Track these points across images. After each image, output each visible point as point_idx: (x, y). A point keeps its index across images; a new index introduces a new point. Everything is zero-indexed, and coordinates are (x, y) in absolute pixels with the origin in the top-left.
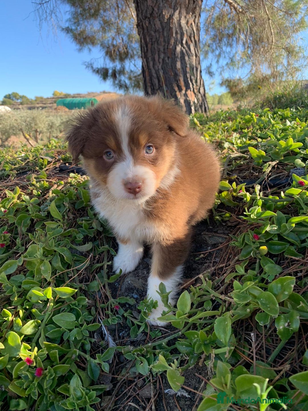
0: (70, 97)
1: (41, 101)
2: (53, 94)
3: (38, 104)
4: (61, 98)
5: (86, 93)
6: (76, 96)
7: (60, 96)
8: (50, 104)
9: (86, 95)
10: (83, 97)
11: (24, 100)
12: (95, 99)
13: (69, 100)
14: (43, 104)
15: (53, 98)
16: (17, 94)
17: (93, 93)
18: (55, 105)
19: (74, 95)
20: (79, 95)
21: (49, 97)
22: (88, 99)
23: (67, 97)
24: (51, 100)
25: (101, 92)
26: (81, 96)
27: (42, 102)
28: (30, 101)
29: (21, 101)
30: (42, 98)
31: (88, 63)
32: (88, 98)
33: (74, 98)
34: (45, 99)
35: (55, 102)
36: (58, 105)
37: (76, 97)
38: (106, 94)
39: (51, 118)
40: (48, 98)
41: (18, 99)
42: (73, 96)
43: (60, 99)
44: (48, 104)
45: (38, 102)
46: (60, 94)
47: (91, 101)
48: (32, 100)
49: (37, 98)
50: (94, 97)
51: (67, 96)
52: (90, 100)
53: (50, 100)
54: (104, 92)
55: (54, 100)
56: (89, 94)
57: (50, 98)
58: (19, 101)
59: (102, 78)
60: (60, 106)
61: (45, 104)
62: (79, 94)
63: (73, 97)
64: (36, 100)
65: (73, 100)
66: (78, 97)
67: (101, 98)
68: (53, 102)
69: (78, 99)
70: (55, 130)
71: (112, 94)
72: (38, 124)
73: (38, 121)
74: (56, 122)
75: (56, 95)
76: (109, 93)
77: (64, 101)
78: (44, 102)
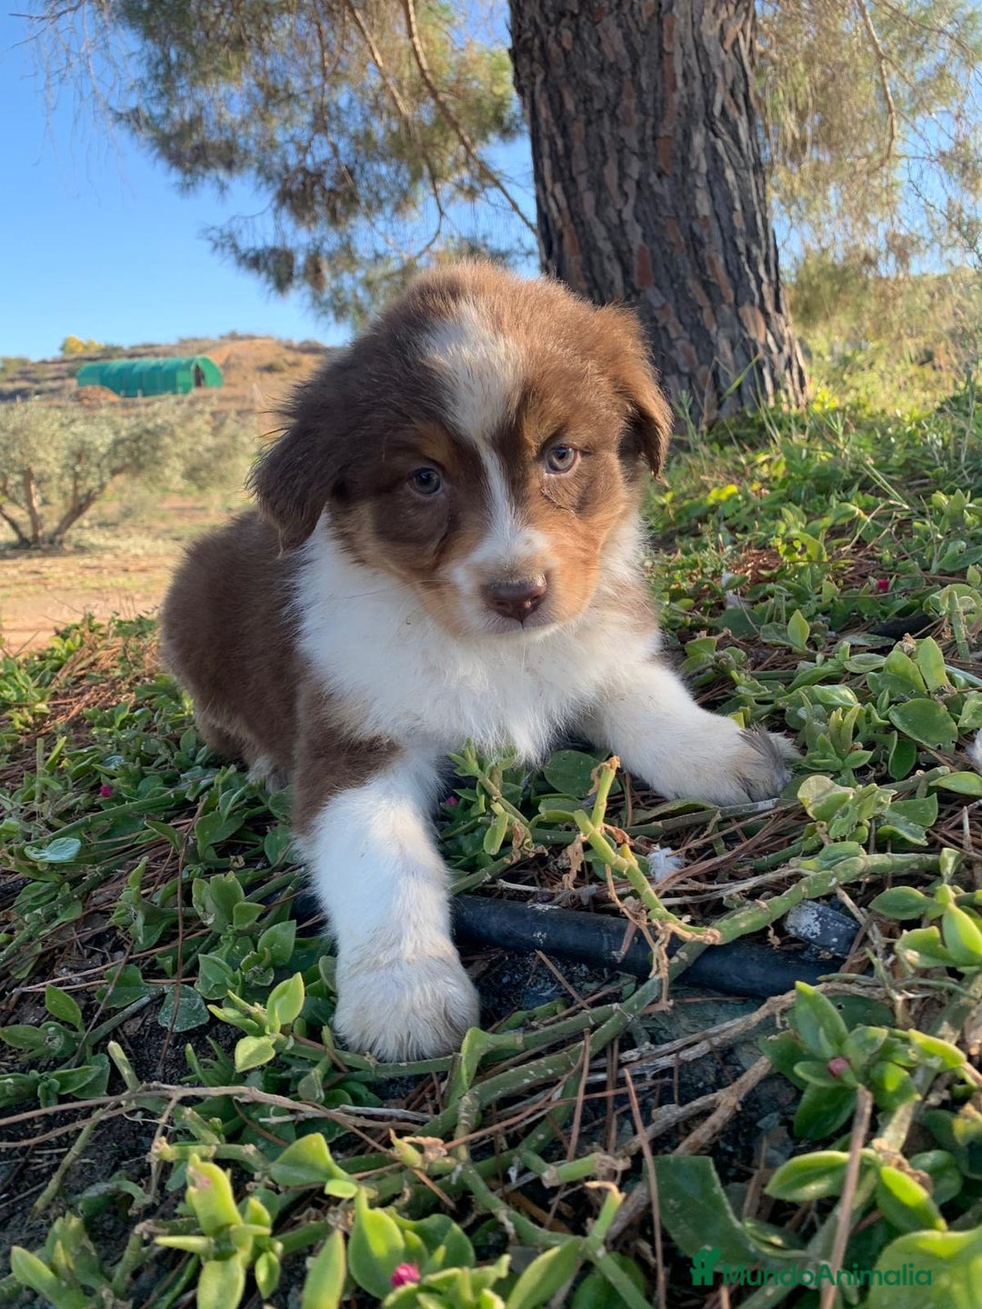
0: (120, 356)
1: (21, 373)
2: (63, 349)
3: (12, 380)
4: (90, 359)
5: (173, 341)
6: (142, 351)
7: (86, 355)
8: (55, 379)
9: (174, 347)
10: (165, 355)
12: (206, 361)
13: (118, 363)
14: (28, 380)
15: (64, 361)
17: (195, 340)
18: (73, 382)
19: (132, 348)
20: (150, 349)
21: (49, 359)
22: (184, 362)
23: (109, 357)
24: (57, 366)
25: (222, 337)
26: (157, 350)
27: (25, 375)
30: (23, 362)
31: (221, 231)
32: (182, 359)
33: (136, 360)
34: (33, 364)
35: (72, 374)
36: (80, 384)
37: (140, 356)
38: (240, 344)
39: (79, 428)
40: (44, 362)
42: (132, 352)
43: (88, 364)
44: (45, 380)
45: (10, 375)
46: (86, 348)
47: (193, 367)
49: (7, 362)
50: (200, 352)
51: (109, 352)
52: (189, 363)
53: (52, 367)
54: (234, 337)
55: (65, 366)
56: (183, 344)
57: (54, 362)
59: (271, 285)
60: (89, 388)
61: (36, 381)
62: (151, 346)
63: (132, 356)
64: (3, 370)
65: (134, 366)
66: (146, 355)
67: (225, 356)
68: (65, 374)
69: (151, 361)
70: (94, 469)
71: (258, 342)
72: (35, 450)
73: (33, 442)
74: (98, 442)
75: (72, 351)
76: (251, 338)
77: (102, 369)
78: (33, 376)
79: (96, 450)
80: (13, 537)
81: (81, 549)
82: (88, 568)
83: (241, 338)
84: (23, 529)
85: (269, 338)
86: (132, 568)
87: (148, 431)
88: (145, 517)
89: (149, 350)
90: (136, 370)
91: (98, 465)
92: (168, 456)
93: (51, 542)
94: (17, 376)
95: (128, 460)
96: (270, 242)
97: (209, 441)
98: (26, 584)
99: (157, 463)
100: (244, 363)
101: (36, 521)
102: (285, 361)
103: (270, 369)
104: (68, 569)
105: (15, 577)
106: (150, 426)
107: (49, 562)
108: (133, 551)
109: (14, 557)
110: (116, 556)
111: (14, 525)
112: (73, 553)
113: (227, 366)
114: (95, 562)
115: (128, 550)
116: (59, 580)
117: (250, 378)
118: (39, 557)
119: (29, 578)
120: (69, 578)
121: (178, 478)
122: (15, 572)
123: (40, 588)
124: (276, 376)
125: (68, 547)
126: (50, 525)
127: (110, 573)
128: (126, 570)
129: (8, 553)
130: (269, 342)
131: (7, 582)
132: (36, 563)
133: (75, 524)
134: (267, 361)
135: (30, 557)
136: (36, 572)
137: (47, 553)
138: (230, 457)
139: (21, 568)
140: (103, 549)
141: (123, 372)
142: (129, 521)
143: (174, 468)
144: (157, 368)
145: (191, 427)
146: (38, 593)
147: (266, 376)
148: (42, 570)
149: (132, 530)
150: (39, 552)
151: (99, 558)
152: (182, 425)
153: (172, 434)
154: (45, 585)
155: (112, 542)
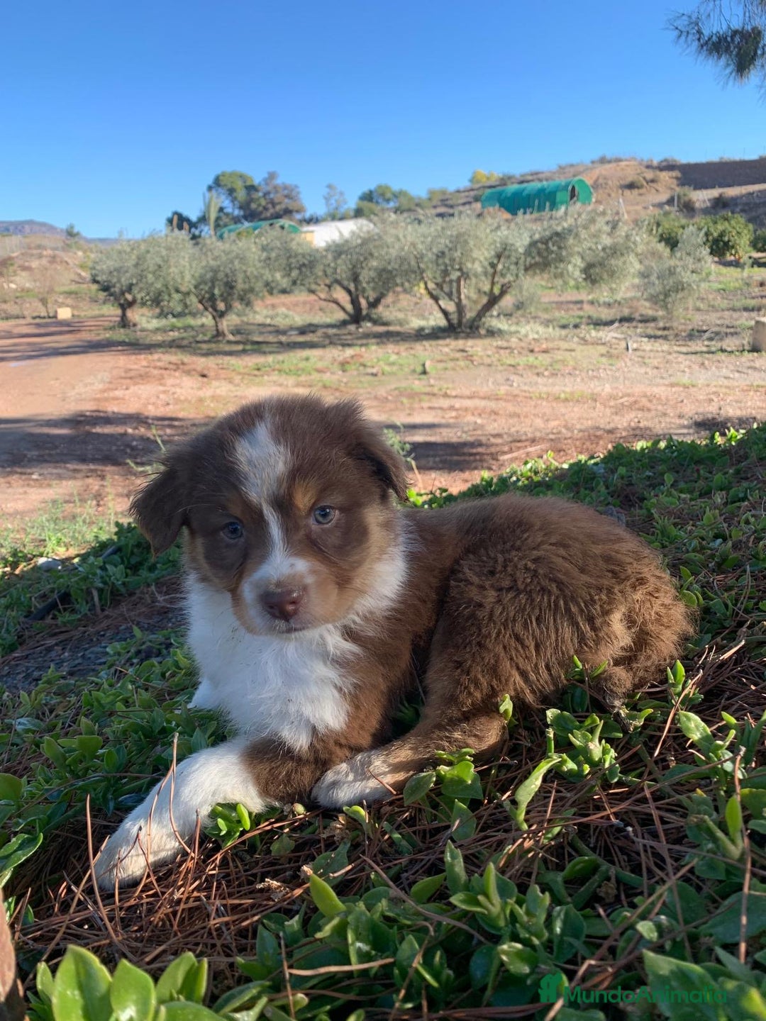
0: (513, 183)
1: (442, 200)
2: (471, 181)
4: (491, 187)
5: (554, 168)
6: (530, 178)
7: (488, 183)
8: (464, 204)
9: (554, 173)
10: (548, 179)
11: (404, 201)
12: (580, 182)
13: (512, 188)
14: (446, 206)
15: (472, 190)
16: (387, 187)
17: (572, 166)
18: (478, 205)
19: (522, 176)
20: (536, 175)
21: (462, 189)
22: (563, 184)
23: (506, 184)
24: (467, 194)
25: (593, 162)
26: (541, 176)
27: (444, 202)
28: (417, 201)
29: (397, 205)
30: (444, 192)
31: (690, 17)
32: (561, 181)
33: (525, 185)
34: (451, 194)
35: (477, 199)
36: (483, 207)
37: (528, 182)
38: (608, 166)
39: (504, 232)
40: (458, 191)
41: (388, 201)
42: (522, 179)
43: (488, 191)
44: (458, 205)
45: (434, 203)
46: (488, 178)
47: (570, 188)
48: (420, 198)
49: (432, 193)
50: (574, 176)
51: (504, 181)
52: (567, 186)
53: (463, 194)
54: (603, 161)
55: (472, 193)
56: (562, 169)
57: (464, 191)
58: (392, 204)
60: (490, 208)
61: (451, 206)
62: (537, 173)
63: (522, 182)
64: (430, 199)
65: (524, 190)
66: (532, 181)
67: (594, 178)
68: (471, 200)
69: (536, 185)
70: (513, 267)
71: (623, 164)
73: (471, 243)
74: (518, 244)
75: (478, 182)
76: (618, 160)
77: (500, 194)
78: (450, 202)
79: (516, 250)
80: (443, 322)
81: (492, 333)
82: (501, 348)
83: (610, 162)
84: (451, 317)
85: (634, 159)
86: (536, 349)
87: (557, 234)
89: (535, 177)
90: (524, 194)
92: (572, 255)
93: (471, 328)
94: (439, 203)
95: (537, 259)
96: (736, 24)
97: (607, 241)
98: (457, 360)
99: (561, 261)
100: (610, 182)
101: (460, 308)
102: (644, 178)
103: (631, 186)
104: (485, 349)
105: (447, 354)
106: (559, 229)
107: (470, 342)
108: (531, 336)
109: (444, 338)
110: (520, 340)
111: (445, 313)
112: (486, 336)
113: (596, 186)
114: (505, 344)
115: (526, 336)
116: (481, 357)
117: (613, 195)
118: (463, 338)
119: (459, 355)
120: (489, 356)
121: (577, 273)
122: (446, 350)
123: (468, 362)
124: (636, 192)
125: (483, 332)
126: (470, 315)
127: (520, 353)
128: (532, 351)
129: (440, 334)
130: (632, 163)
131: (444, 358)
132: (460, 343)
133: (488, 314)
134: (629, 180)
135: (456, 338)
136: (463, 351)
137: (468, 336)
138: (622, 255)
139: (451, 347)
140: (511, 333)
141: (517, 195)
142: (520, 312)
143: (575, 266)
144: (542, 191)
146: (467, 367)
147: (627, 192)
148: (467, 349)
149: (522, 319)
150: (462, 335)
151: (508, 341)
153: (577, 235)
154: (472, 361)
155: (513, 328)
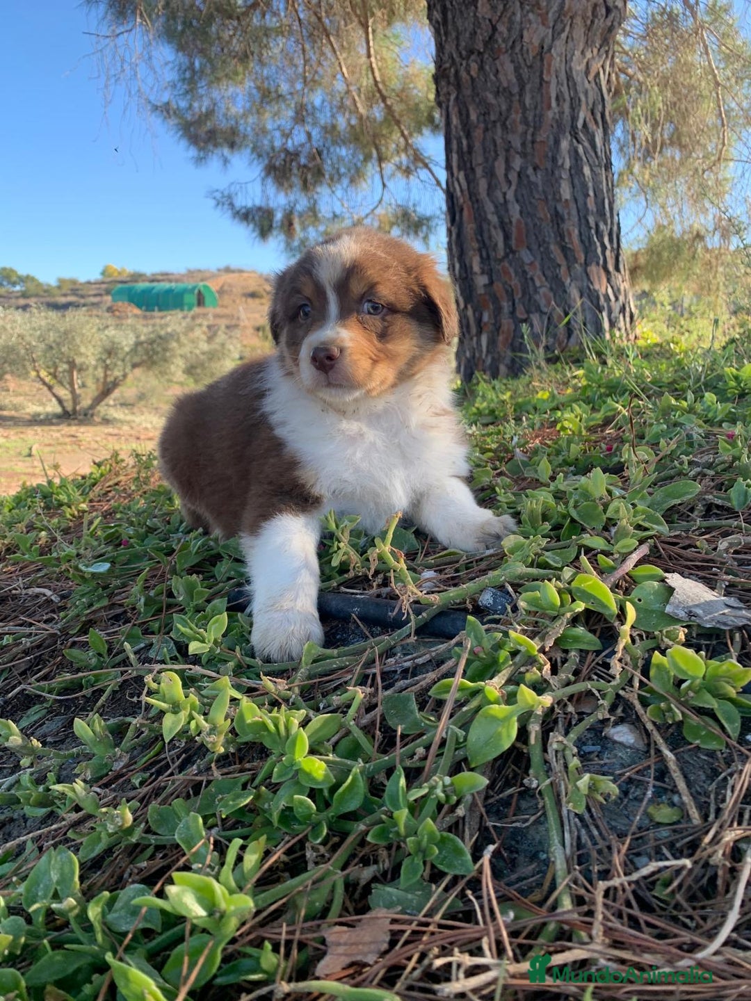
0: (143, 281)
1: (72, 290)
2: (103, 273)
3: (65, 295)
4: (122, 282)
5: (183, 271)
6: (160, 278)
7: (119, 278)
8: (95, 295)
9: (183, 276)
10: (177, 281)
11: (31, 287)
12: (205, 287)
13: (142, 285)
14: (77, 295)
15: (103, 283)
16: (12, 271)
17: (199, 271)
18: (109, 298)
19: (153, 275)
20: (166, 276)
21: (93, 281)
22: (190, 287)
23: (136, 281)
24: (98, 286)
25: (219, 270)
26: (170, 277)
27: (74, 292)
28: (46, 288)
29: (23, 289)
30: (74, 282)
32: (189, 285)
33: (155, 284)
34: (81, 284)
35: (108, 292)
36: (114, 300)
37: (158, 281)
38: (232, 275)
39: (111, 332)
40: (89, 283)
41: (14, 284)
42: (151, 278)
43: (120, 286)
44: (89, 296)
45: (64, 291)
46: (120, 273)
47: (196, 291)
48: (49, 285)
49: (62, 282)
50: (202, 280)
51: (137, 277)
52: (194, 288)
53: (94, 286)
55: (104, 286)
56: (191, 273)
57: (95, 283)
58: (18, 288)
59: (255, 234)
60: (120, 303)
61: (82, 297)
62: (167, 274)
63: (152, 281)
64: (59, 287)
65: (153, 288)
66: (163, 280)
67: (220, 284)
68: (103, 292)
69: (166, 285)
70: (119, 363)
71: (245, 275)
72: (79, 346)
73: (78, 341)
74: (124, 343)
75: (110, 276)
76: (241, 271)
77: (130, 290)
78: (80, 292)
79: (122, 349)
80: (59, 410)
81: (106, 421)
82: (111, 435)
83: (233, 272)
84: (65, 404)
85: (254, 272)
86: (142, 437)
87: (160, 337)
88: (154, 400)
89: (165, 277)
90: (154, 291)
91: (123, 360)
92: (174, 356)
93: (86, 415)
94: (69, 292)
95: (145, 358)
96: (258, 202)
97: (205, 346)
98: (65, 444)
99: (165, 360)
100: (234, 290)
101: (75, 398)
102: (265, 290)
103: (253, 295)
104: (96, 435)
105: (58, 439)
106: (162, 333)
107: (83, 429)
108: (144, 425)
109: (58, 424)
110: (132, 428)
111: (60, 401)
112: (100, 423)
113: (221, 292)
114: (116, 431)
115: (140, 424)
116: (89, 442)
117: (238, 301)
118: (76, 425)
119: (68, 440)
120: (97, 442)
121: (180, 373)
122: (58, 435)
123: (76, 447)
124: (257, 301)
125: (97, 419)
126: (86, 402)
127: (127, 440)
128: (138, 438)
129: (54, 421)
130: (253, 275)
131: (52, 442)
132: (73, 429)
133: (103, 403)
134: (251, 289)
135: (69, 425)
136: (73, 436)
137: (81, 423)
138: (219, 359)
139: (63, 432)
140: (122, 422)
141: (146, 292)
142: (143, 403)
143: (178, 366)
144: (170, 291)
145: (191, 335)
146: (73, 451)
147: (250, 300)
148: (78, 434)
149: (144, 409)
150: (76, 422)
151: (120, 429)
152: (186, 334)
153: (178, 341)
154: (79, 446)
155: (129, 418)
